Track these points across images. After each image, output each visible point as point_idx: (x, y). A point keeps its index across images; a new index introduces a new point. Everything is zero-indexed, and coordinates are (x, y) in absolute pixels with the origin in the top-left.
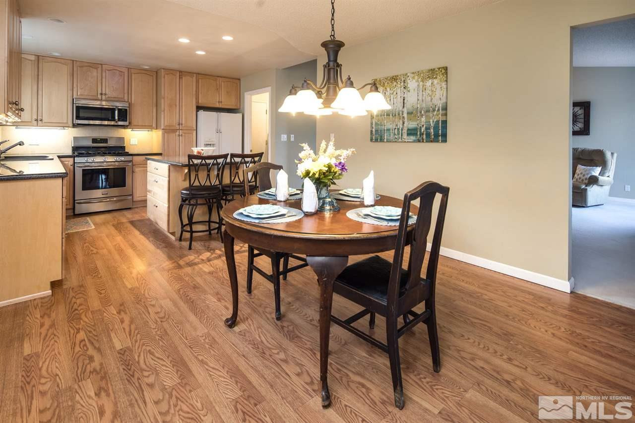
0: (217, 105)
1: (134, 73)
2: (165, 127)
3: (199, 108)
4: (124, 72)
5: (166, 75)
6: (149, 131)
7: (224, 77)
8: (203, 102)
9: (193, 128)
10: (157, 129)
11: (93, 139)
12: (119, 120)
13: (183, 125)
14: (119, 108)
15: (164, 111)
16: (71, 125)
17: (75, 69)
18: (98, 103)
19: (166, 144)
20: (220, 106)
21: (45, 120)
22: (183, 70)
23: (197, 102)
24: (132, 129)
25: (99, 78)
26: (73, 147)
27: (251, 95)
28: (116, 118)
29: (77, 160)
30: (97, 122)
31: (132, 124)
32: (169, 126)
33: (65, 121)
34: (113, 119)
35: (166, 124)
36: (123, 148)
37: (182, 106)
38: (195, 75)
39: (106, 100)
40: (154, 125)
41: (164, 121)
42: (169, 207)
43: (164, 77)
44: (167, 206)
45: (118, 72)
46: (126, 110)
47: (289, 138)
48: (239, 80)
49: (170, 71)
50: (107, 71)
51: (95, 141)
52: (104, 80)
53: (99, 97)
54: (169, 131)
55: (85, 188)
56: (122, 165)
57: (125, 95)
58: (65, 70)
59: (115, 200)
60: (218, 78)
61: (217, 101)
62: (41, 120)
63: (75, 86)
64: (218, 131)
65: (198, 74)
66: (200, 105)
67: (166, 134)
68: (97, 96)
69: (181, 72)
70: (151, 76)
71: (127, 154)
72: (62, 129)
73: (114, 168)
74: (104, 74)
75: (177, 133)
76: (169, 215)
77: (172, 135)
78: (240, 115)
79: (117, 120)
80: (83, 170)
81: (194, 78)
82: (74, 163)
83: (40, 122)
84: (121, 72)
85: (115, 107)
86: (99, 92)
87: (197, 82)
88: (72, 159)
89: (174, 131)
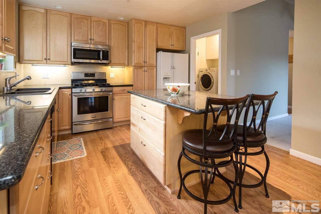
0: (171, 48)
1: (113, 24)
2: (135, 64)
3: (158, 50)
4: (106, 23)
5: (136, 24)
6: (122, 67)
7: (175, 26)
8: (161, 45)
9: (154, 65)
10: (128, 66)
11: (85, 74)
12: (103, 59)
13: (147, 63)
14: (103, 50)
15: (134, 52)
16: (70, 63)
17: (72, 20)
18: (88, 46)
19: (135, 78)
20: (172, 49)
21: (52, 59)
22: (147, 20)
23: (157, 45)
24: (112, 66)
25: (89, 27)
26: (71, 80)
27: (196, 39)
28: (101, 58)
29: (74, 90)
30: (88, 61)
31: (112, 63)
32: (138, 64)
33: (66, 60)
34: (99, 59)
35: (136, 62)
36: (105, 80)
37: (147, 48)
38: (155, 24)
39: (94, 44)
40: (126, 63)
41: (135, 60)
42: (165, 156)
43: (134, 25)
44: (163, 154)
45: (102, 22)
46: (108, 51)
47: (236, 73)
48: (185, 28)
49: (138, 21)
50: (94, 22)
51: (86, 75)
52: (92, 28)
53: (89, 41)
54: (138, 67)
55: (79, 112)
56: (105, 94)
57: (107, 40)
58: (66, 21)
59: (101, 122)
60: (171, 26)
61: (171, 44)
62: (49, 59)
63: (72, 33)
64: (173, 68)
65: (158, 23)
66: (159, 47)
67: (135, 70)
68: (88, 40)
69: (146, 21)
70: (124, 26)
71: (109, 86)
72: (63, 66)
73: (99, 97)
74: (92, 24)
75: (143, 69)
76: (165, 165)
77: (140, 70)
78: (187, 55)
79: (101, 60)
80: (78, 98)
81: (155, 27)
82: (72, 93)
83: (48, 61)
84: (104, 22)
85: (100, 49)
86: (89, 38)
87: (157, 29)
88: (70, 90)
89: (141, 67)
